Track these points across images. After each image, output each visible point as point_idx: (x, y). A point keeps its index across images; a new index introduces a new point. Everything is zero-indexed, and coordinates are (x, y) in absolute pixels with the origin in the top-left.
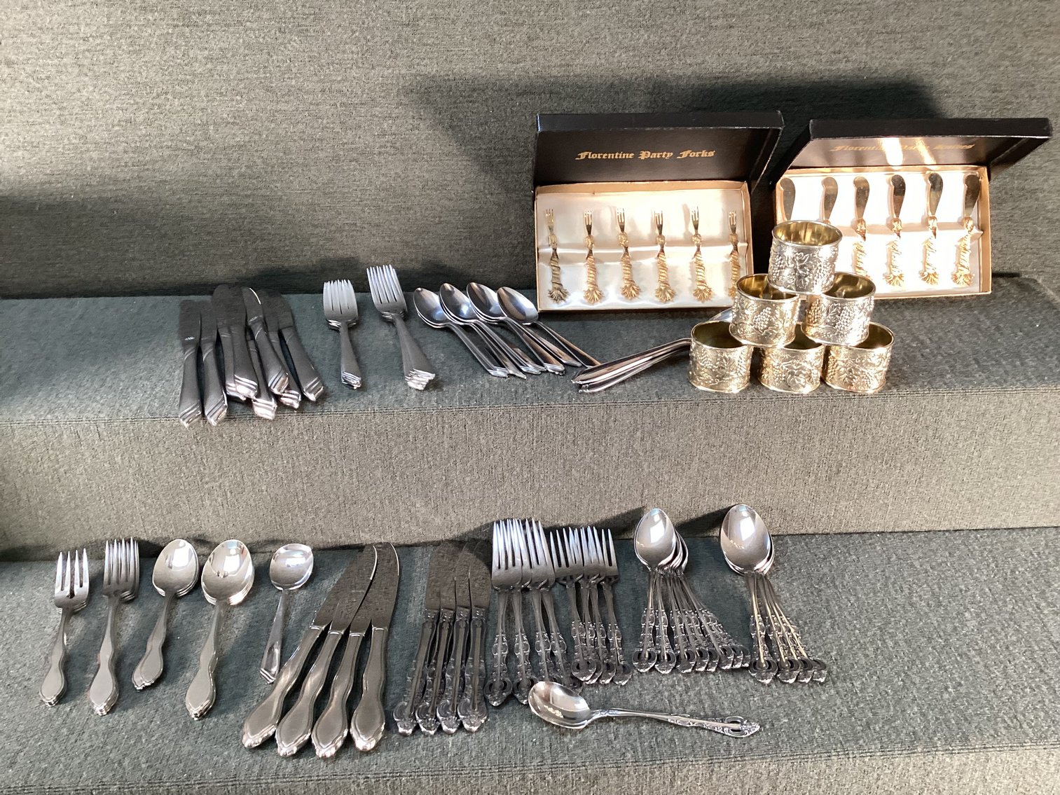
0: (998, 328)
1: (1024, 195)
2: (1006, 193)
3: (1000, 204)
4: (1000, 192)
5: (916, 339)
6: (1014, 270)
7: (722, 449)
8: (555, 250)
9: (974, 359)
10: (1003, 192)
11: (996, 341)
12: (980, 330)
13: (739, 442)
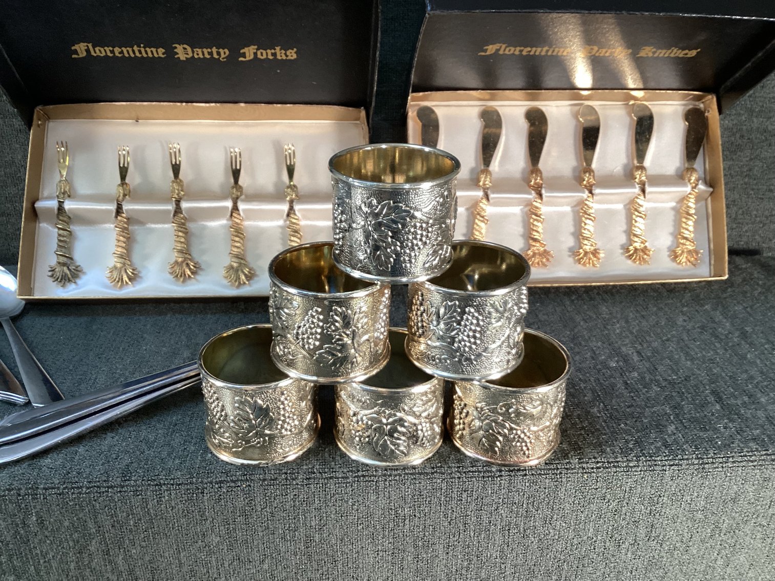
0: (744, 335)
1: (766, 139)
2: (742, 137)
3: (735, 152)
4: (734, 134)
5: (617, 352)
6: (753, 246)
7: (266, 566)
8: (61, 204)
9: (713, 392)
10: (738, 135)
11: (744, 357)
12: (717, 337)
13: (295, 554)
